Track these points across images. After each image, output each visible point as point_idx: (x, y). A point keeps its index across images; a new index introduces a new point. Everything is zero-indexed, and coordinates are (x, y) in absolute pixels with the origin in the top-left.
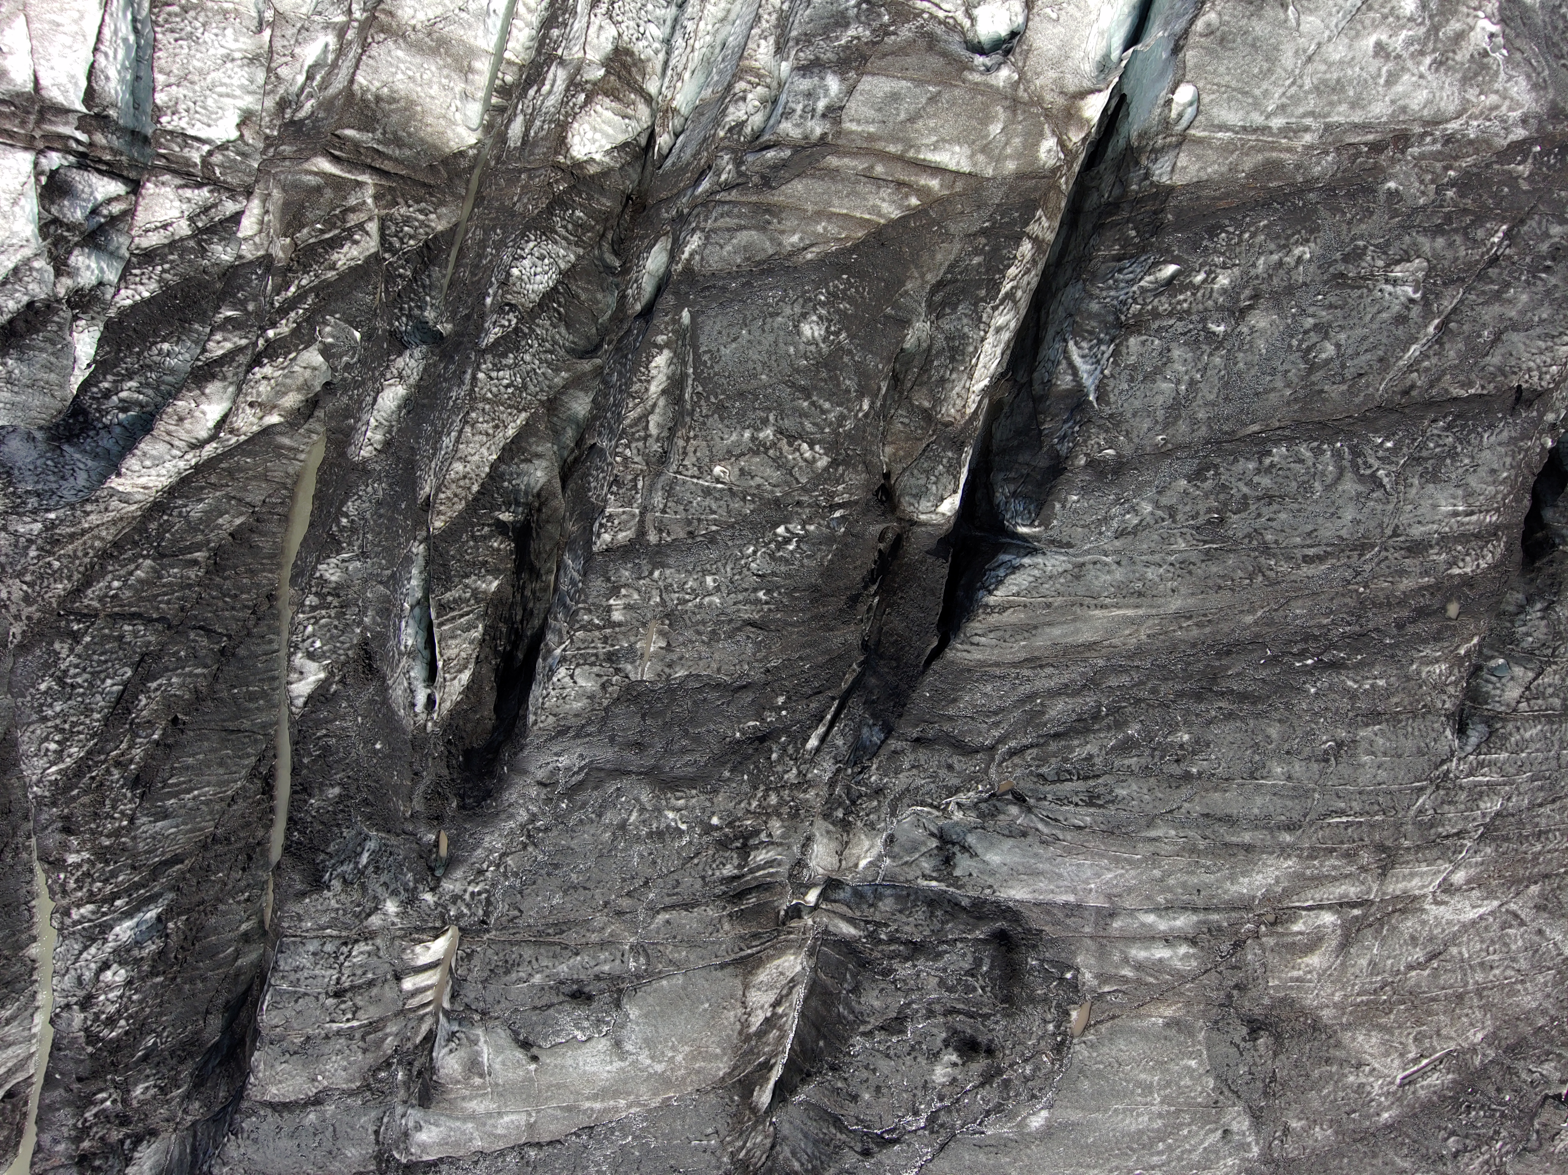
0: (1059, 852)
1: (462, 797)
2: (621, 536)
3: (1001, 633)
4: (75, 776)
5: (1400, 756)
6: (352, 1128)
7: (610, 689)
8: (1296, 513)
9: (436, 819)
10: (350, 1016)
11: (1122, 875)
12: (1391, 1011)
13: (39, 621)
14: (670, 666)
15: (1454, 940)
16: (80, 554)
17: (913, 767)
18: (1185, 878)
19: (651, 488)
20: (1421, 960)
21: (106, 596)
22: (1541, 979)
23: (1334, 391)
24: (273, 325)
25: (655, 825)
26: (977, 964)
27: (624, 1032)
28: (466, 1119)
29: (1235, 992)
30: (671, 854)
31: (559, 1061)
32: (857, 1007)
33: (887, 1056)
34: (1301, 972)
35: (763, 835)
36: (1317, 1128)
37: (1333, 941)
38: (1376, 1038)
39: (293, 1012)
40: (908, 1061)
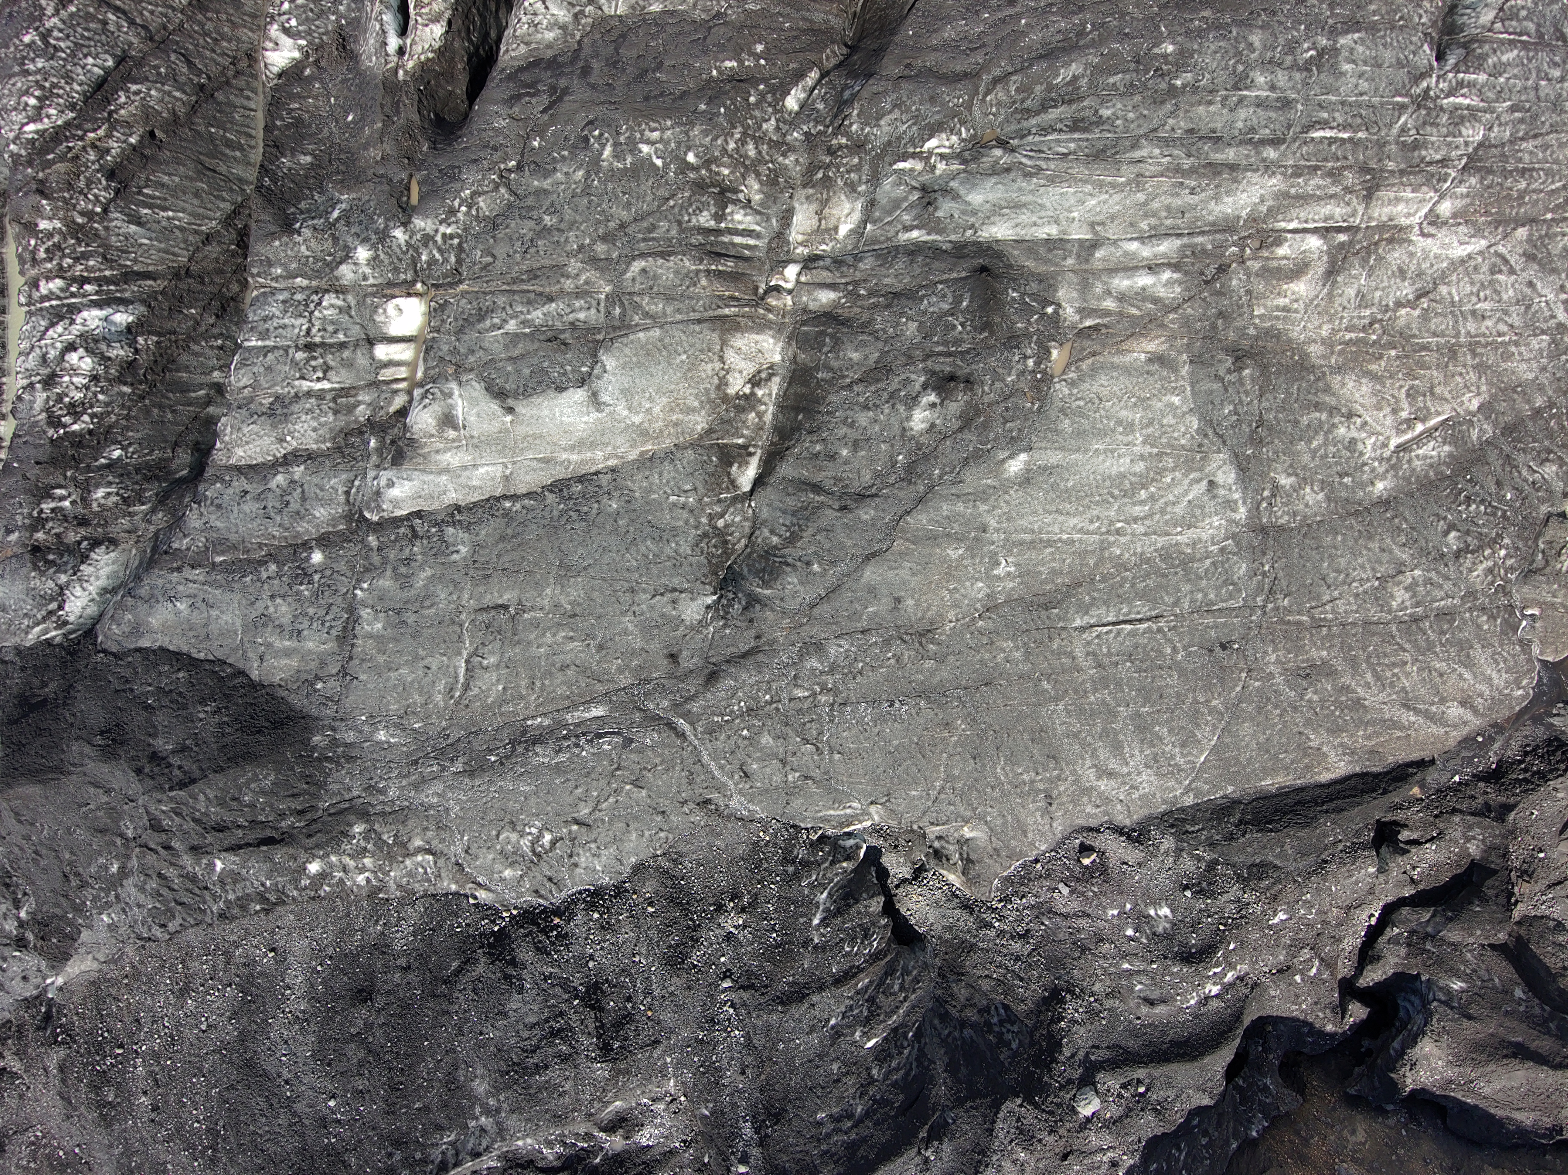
0: (1043, 182)
1: (434, 143)
4: (52, 139)
5: (1380, 66)
6: (322, 490)
7: (583, 21)
9: (408, 160)
10: (320, 375)
11: (1105, 202)
12: (1381, 356)
15: (1443, 277)
17: (895, 106)
18: (1169, 201)
20: (1411, 297)
22: (1534, 343)
25: (629, 161)
26: (958, 301)
27: (601, 384)
28: (440, 472)
29: (1220, 322)
30: (646, 194)
31: (535, 411)
32: (835, 364)
33: (866, 407)
34: (1287, 300)
35: (741, 196)
36: (1308, 490)
37: (1319, 269)
38: (1366, 387)
39: (262, 369)
40: (887, 409)
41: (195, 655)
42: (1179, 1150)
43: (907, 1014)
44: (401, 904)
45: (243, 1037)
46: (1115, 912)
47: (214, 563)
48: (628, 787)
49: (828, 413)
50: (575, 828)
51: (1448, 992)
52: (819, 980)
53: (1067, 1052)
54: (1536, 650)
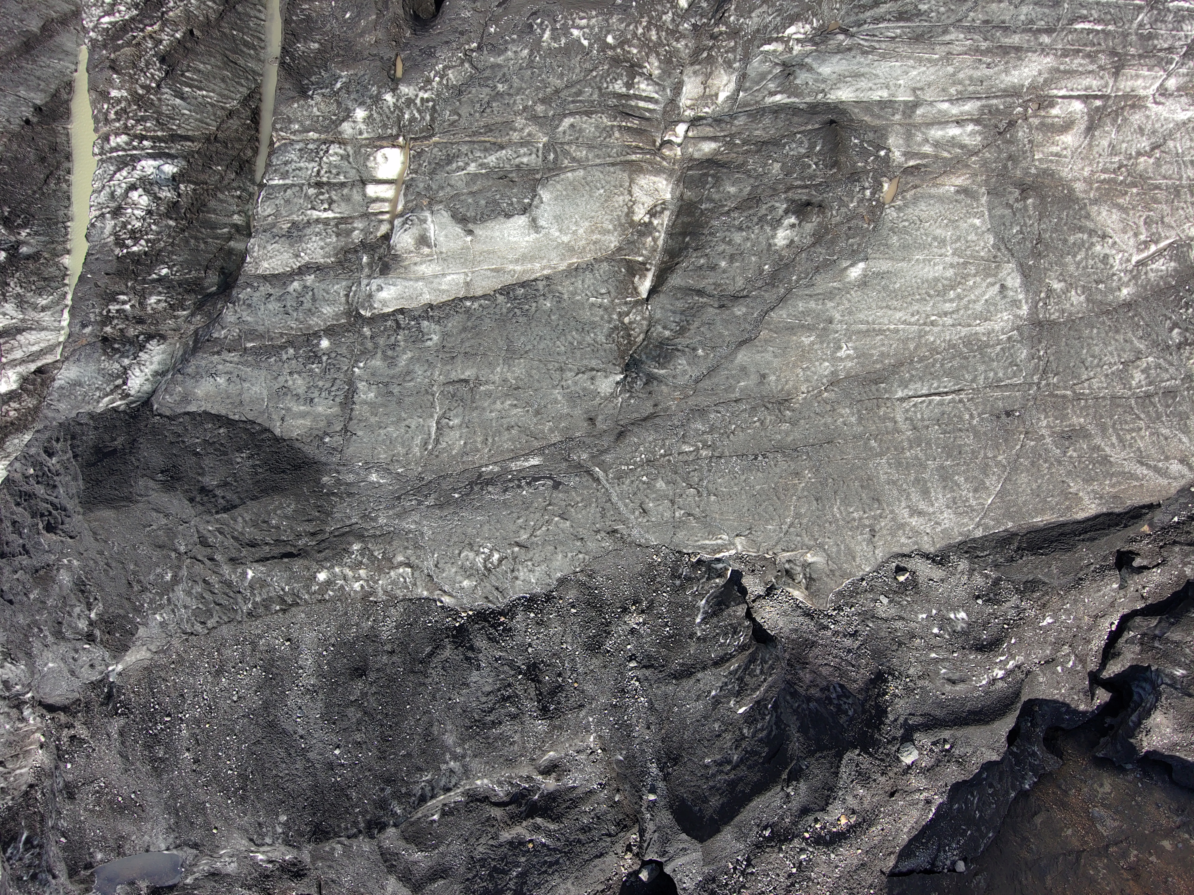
0: (876, 58)
1: (415, 30)
4: (121, 30)
6: (328, 293)
9: (395, 42)
10: (326, 207)
11: (924, 73)
12: (1126, 193)
15: (1170, 135)
18: (971, 73)
20: (1147, 148)
25: (563, 41)
26: (812, 147)
27: (539, 212)
28: (417, 279)
29: (1010, 163)
30: (575, 67)
31: (489, 233)
32: (716, 197)
33: (740, 229)
34: (1059, 148)
35: (645, 70)
36: (1073, 293)
37: (1081, 125)
38: (1116, 215)
39: (282, 202)
40: (757, 230)
41: (232, 417)
42: (973, 795)
43: (766, 691)
44: (387, 605)
45: (266, 705)
46: (924, 616)
47: (245, 349)
48: (556, 519)
49: (711, 234)
50: (516, 549)
51: (1173, 677)
52: (702, 662)
53: (891, 717)
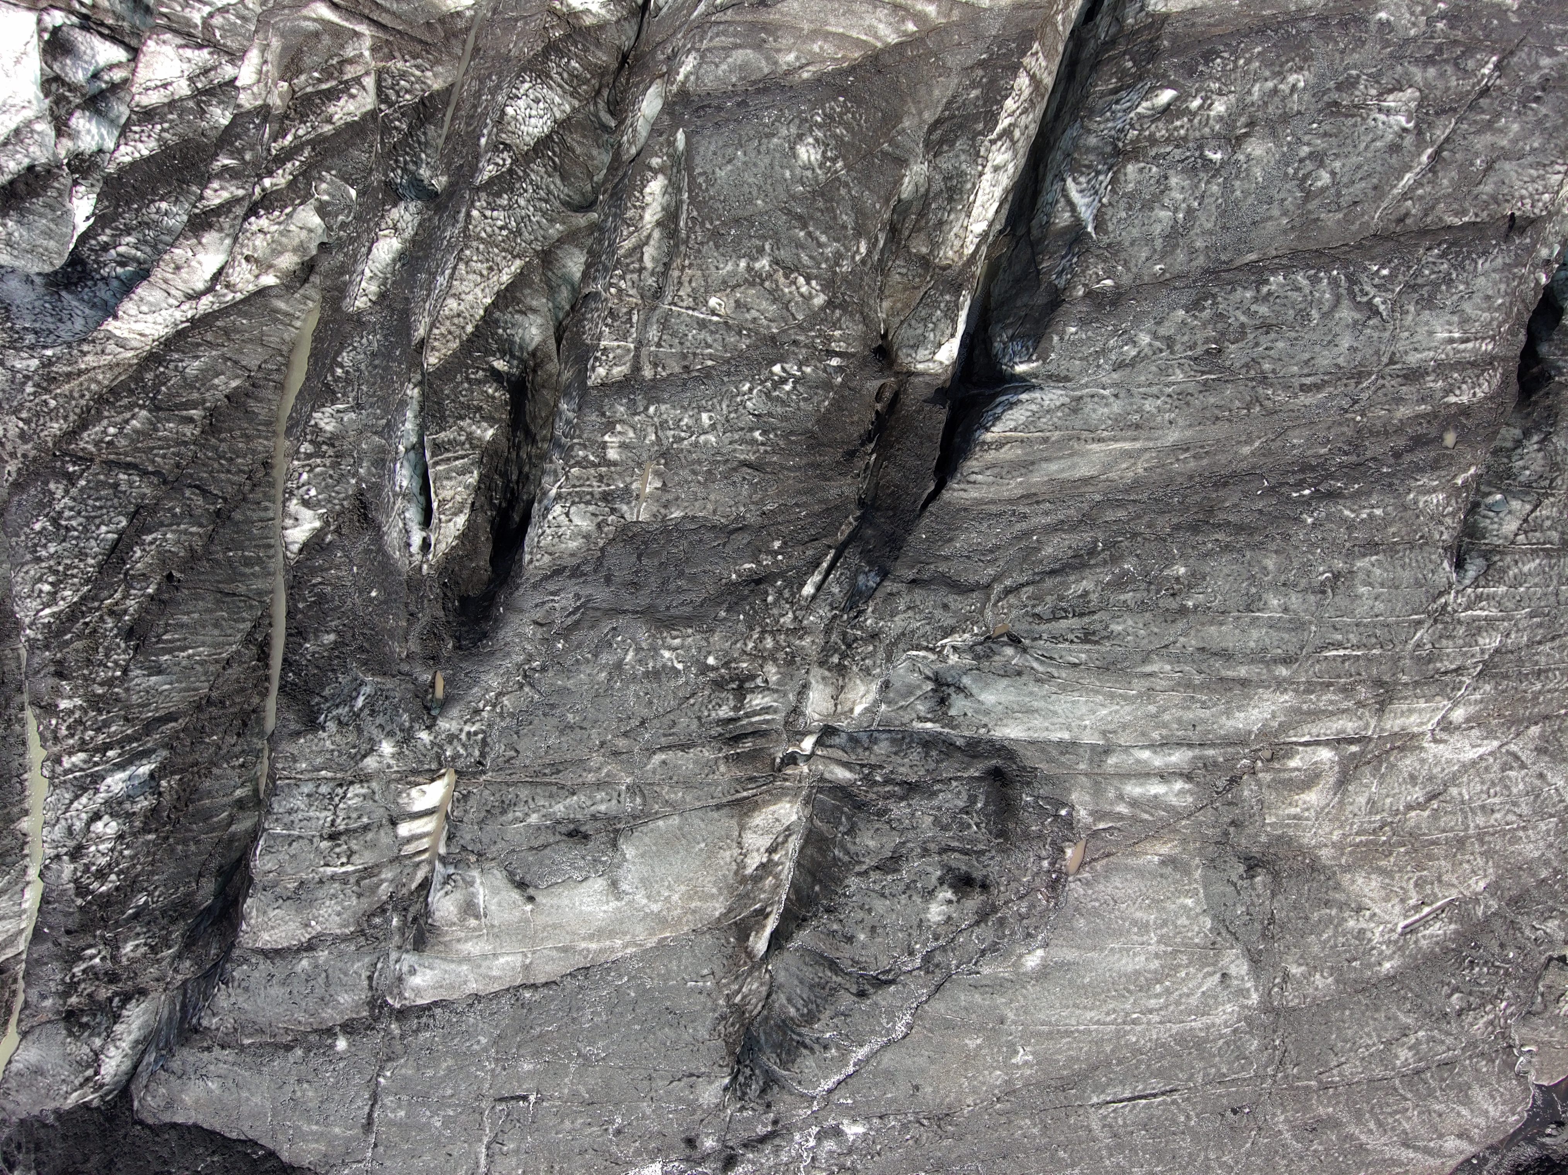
0: (1054, 689)
1: (458, 639)
2: (616, 370)
3: (996, 470)
4: (68, 620)
5: (1397, 588)
6: (346, 974)
7: (606, 529)
8: (1293, 341)
9: (433, 659)
10: (344, 860)
11: (1116, 712)
12: (1391, 854)
13: (35, 459)
14: (665, 507)
15: (1454, 780)
16: (76, 395)
17: (909, 608)
18: (1180, 713)
19: (645, 324)
20: (1421, 800)
21: (102, 441)
22: (1542, 826)
23: (1331, 219)
24: (270, 173)
25: (651, 664)
26: (972, 801)
27: (621, 872)
28: (461, 961)
29: (1232, 829)
30: (667, 694)
31: (555, 901)
32: (852, 848)
33: (883, 895)
34: (1298, 809)
35: (759, 682)
36: (1318, 976)
37: (1330, 777)
38: (1376, 881)
39: (287, 856)
40: (903, 899)
41: (228, 1135)
47: (242, 1045)
49: (845, 895)
54: (1532, 1078)
